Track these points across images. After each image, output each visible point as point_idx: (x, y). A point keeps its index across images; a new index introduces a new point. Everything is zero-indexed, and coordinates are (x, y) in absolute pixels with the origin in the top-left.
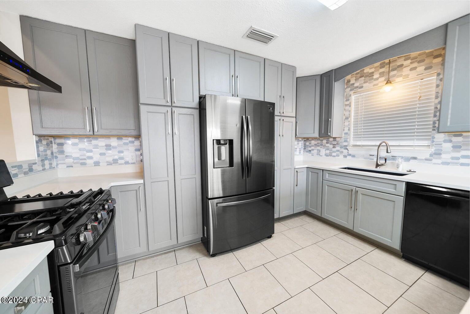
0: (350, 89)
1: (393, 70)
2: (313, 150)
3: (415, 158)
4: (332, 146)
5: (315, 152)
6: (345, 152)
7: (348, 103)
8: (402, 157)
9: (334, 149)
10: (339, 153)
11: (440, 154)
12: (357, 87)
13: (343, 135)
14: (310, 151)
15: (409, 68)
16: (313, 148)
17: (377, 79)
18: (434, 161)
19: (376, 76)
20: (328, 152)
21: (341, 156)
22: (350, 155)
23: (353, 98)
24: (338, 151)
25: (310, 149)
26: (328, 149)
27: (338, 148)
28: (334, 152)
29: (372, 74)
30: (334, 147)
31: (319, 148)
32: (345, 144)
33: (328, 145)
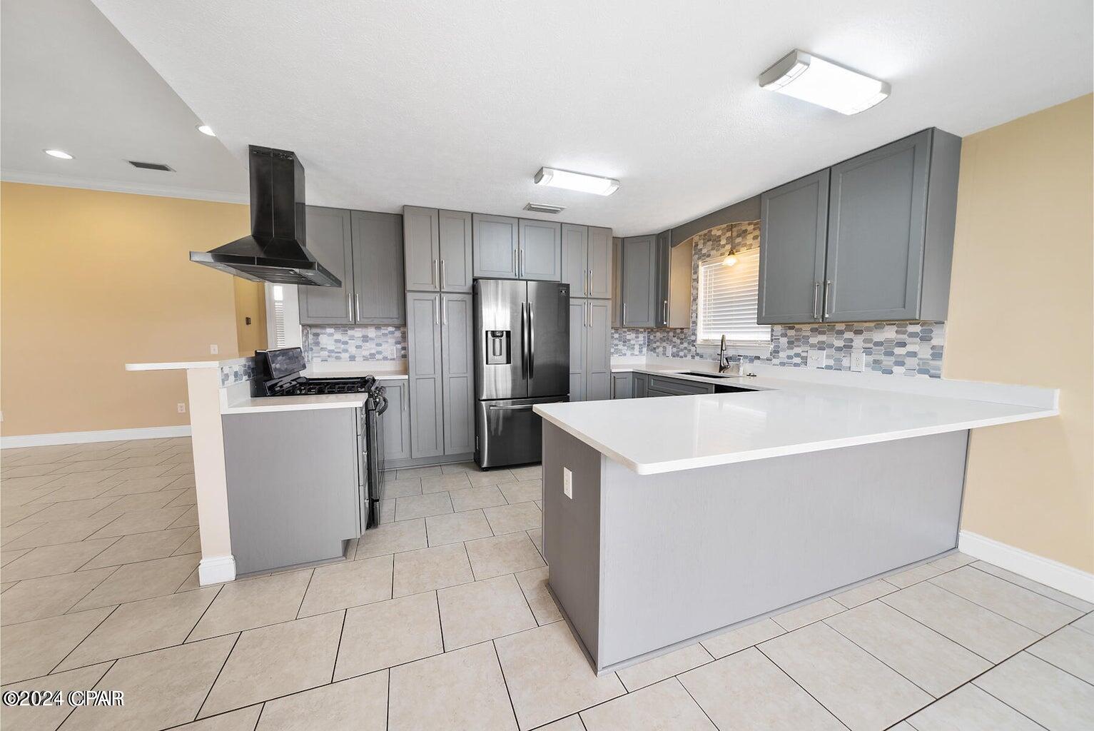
0: (697, 256)
1: (738, 236)
2: (658, 347)
3: (758, 358)
4: (679, 341)
5: (661, 349)
6: (693, 349)
7: (695, 277)
8: (746, 357)
9: (682, 346)
10: (686, 351)
11: (778, 352)
12: (704, 255)
13: (691, 325)
14: (655, 349)
15: (752, 236)
16: (658, 344)
17: (724, 246)
18: (775, 361)
19: (723, 242)
20: (675, 350)
21: (689, 357)
22: (697, 354)
23: (702, 269)
24: (685, 348)
25: (655, 345)
26: (674, 346)
27: (685, 345)
28: (682, 350)
29: (718, 239)
30: (682, 343)
31: (664, 344)
32: (693, 338)
33: (675, 339)
